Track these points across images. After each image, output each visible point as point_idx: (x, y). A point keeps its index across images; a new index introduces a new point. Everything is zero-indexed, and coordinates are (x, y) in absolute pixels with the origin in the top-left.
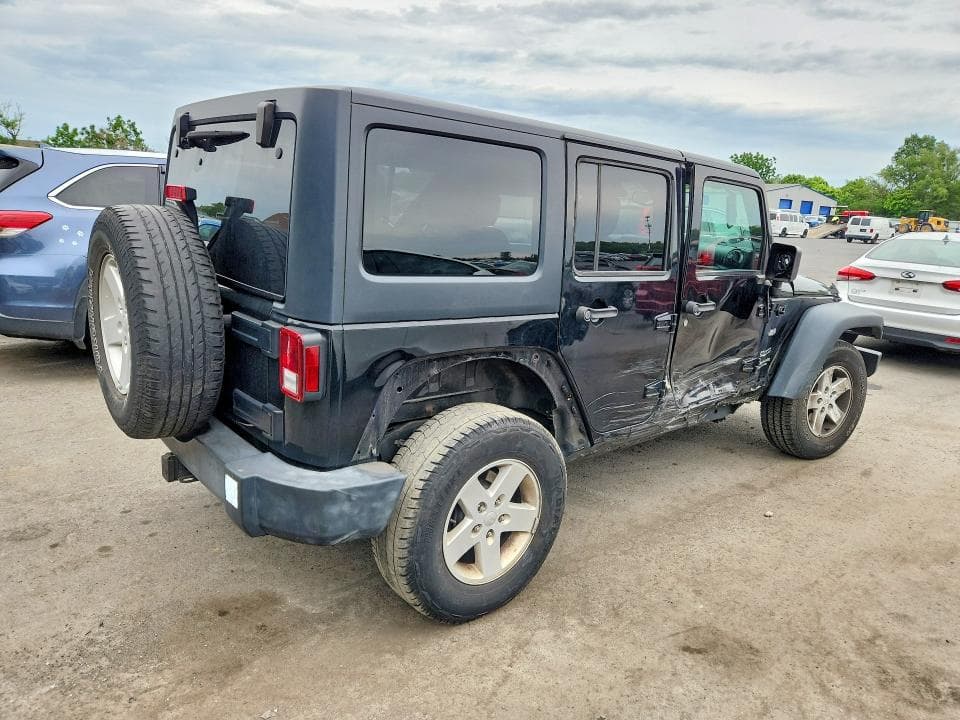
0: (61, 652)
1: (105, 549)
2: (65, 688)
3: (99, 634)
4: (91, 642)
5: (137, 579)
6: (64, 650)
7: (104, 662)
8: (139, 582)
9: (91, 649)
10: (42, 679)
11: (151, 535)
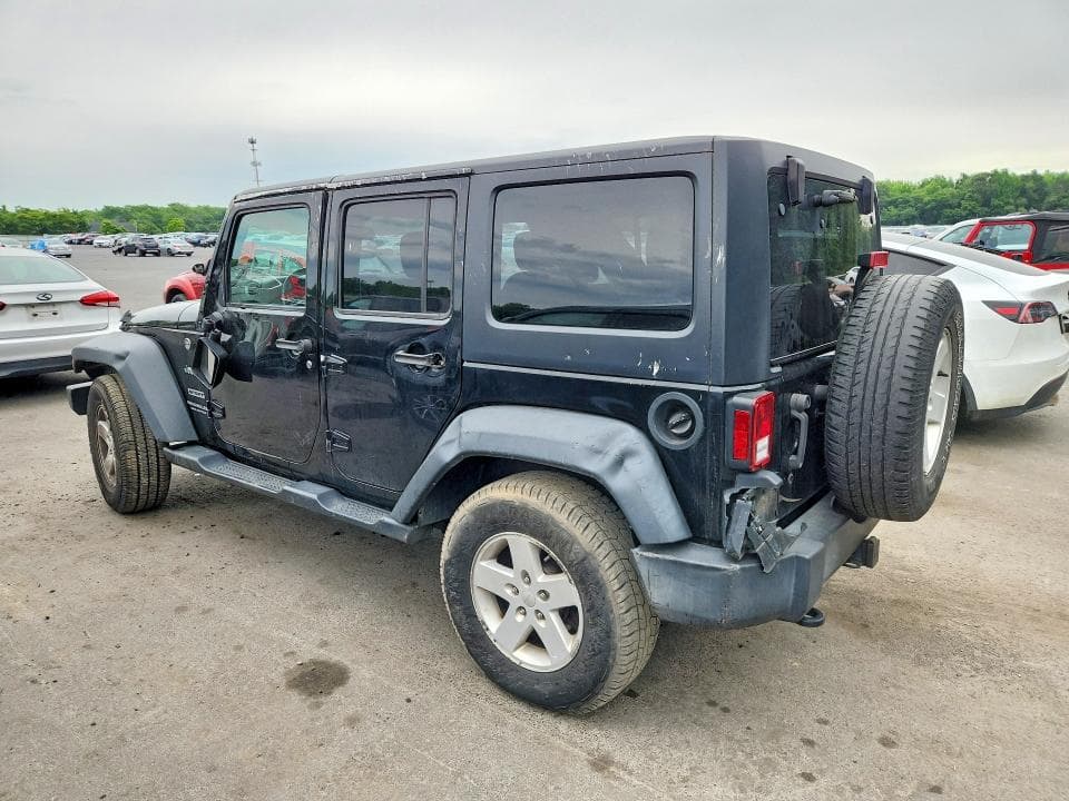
0: (1004, 678)
1: (886, 742)
2: (1016, 657)
3: (965, 670)
4: (977, 670)
5: (892, 689)
6: (1001, 677)
7: (977, 653)
8: (894, 686)
9: (980, 666)
10: (1028, 671)
11: (826, 722)
